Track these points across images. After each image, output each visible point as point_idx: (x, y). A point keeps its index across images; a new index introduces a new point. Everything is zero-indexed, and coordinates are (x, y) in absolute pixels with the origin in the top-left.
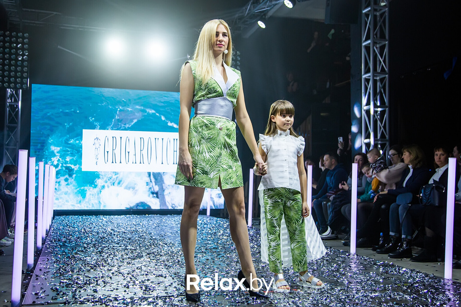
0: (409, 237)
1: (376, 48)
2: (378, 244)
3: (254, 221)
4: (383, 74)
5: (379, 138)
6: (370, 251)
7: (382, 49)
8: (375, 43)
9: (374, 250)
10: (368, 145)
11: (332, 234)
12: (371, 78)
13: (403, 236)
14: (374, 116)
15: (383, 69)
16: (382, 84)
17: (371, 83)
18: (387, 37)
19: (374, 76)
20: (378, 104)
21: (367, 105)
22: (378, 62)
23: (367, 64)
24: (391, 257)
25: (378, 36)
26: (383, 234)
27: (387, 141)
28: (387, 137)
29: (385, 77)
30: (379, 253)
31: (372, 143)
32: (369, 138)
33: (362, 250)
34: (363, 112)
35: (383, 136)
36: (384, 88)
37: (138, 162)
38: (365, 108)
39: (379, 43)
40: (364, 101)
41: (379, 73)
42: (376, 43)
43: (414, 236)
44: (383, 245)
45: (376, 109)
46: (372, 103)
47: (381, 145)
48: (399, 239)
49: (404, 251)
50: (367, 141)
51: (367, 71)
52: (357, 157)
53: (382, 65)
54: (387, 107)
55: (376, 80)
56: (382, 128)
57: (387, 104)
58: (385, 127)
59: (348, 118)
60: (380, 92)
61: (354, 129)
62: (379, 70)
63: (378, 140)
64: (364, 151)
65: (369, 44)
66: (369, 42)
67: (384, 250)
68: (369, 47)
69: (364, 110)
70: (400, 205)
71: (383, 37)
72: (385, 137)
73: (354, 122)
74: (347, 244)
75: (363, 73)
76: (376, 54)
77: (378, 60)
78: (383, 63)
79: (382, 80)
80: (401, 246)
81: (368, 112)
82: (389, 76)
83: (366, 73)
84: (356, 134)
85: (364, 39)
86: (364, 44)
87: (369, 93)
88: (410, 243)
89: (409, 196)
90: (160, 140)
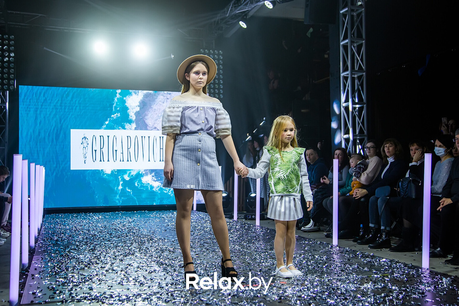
0: (388, 229)
1: (354, 47)
2: (359, 236)
3: (240, 215)
4: (361, 72)
5: (357, 133)
6: (351, 242)
7: (359, 48)
8: (352, 42)
9: (354, 241)
10: (347, 140)
11: (314, 226)
12: (349, 76)
13: (382, 228)
14: (353, 112)
15: (360, 67)
16: (359, 82)
17: (349, 81)
18: (364, 37)
19: (352, 74)
20: (357, 101)
21: (345, 102)
22: (356, 60)
23: (345, 62)
24: (371, 247)
25: (355, 35)
26: (363, 226)
27: (365, 136)
28: (365, 132)
29: (363, 75)
30: (360, 244)
31: (351, 138)
32: (349, 134)
33: (344, 241)
34: (342, 109)
35: (361, 131)
36: (362, 85)
37: (125, 159)
38: (344, 105)
39: (357, 42)
40: (343, 98)
41: (356, 71)
42: (354, 42)
43: (392, 227)
44: (363, 235)
45: (355, 106)
46: (350, 100)
47: (359, 140)
48: (378, 231)
49: (384, 241)
50: (346, 136)
51: (346, 69)
52: (337, 152)
53: (360, 63)
54: (364, 104)
55: (354, 77)
56: (360, 124)
57: (365, 101)
58: (363, 123)
59: (328, 115)
60: (358, 89)
61: (334, 125)
62: (356, 68)
63: (356, 136)
65: (347, 43)
66: (347, 41)
67: (364, 241)
68: (347, 46)
69: (343, 107)
70: (378, 198)
71: (360, 36)
72: (364, 133)
73: (333, 119)
74: (330, 236)
75: (341, 72)
76: (354, 52)
77: (355, 58)
78: (360, 61)
79: (360, 78)
80: (381, 237)
81: (347, 108)
82: (366, 74)
83: (344, 71)
84: (335, 130)
85: (342, 38)
86: (342, 43)
87: (348, 90)
88: (388, 234)
89: (387, 189)
90: (147, 138)
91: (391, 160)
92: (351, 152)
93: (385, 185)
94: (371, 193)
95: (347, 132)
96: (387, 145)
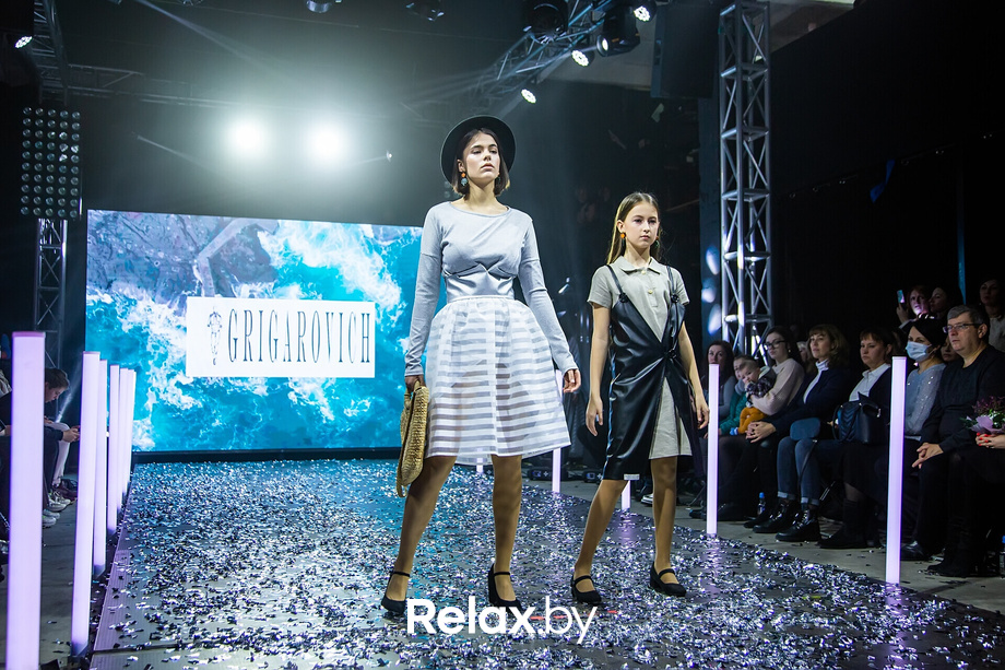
0: (814, 502)
1: (748, 143)
2: (756, 515)
4: (760, 192)
5: (753, 313)
7: (758, 145)
8: (744, 134)
9: (747, 526)
10: (733, 326)
12: (738, 200)
13: (803, 500)
14: (744, 271)
15: (760, 184)
16: (758, 212)
17: (738, 209)
18: (767, 123)
19: (743, 196)
20: (752, 249)
21: (730, 251)
22: (750, 171)
23: (729, 173)
24: (782, 539)
25: (751, 120)
26: (765, 495)
27: (768, 317)
28: (769, 310)
29: (764, 199)
30: (758, 531)
31: (741, 322)
32: (736, 313)
33: (729, 527)
34: (724, 265)
35: (761, 309)
36: (762, 218)
37: (294, 357)
38: (728, 256)
39: (753, 134)
41: (751, 191)
42: (747, 134)
43: (823, 498)
44: (766, 515)
45: (748, 259)
46: (740, 247)
47: (758, 325)
48: (795, 506)
49: (805, 527)
50: (731, 318)
51: (731, 187)
52: (714, 349)
53: (759, 175)
54: (768, 255)
55: (747, 203)
56: (759, 294)
57: (768, 249)
58: (764, 292)
59: (696, 274)
60: (756, 226)
61: (707, 296)
62: (752, 186)
63: (751, 317)
64: (725, 337)
65: (735, 135)
66: (734, 131)
67: (767, 526)
68: (735, 141)
69: (726, 260)
70: (796, 442)
72: (766, 312)
73: (705, 284)
74: (700, 515)
75: (722, 191)
76: (747, 154)
77: (750, 165)
78: (761, 172)
79: (758, 204)
80: (800, 519)
81: (733, 264)
82: (771, 197)
83: (728, 191)
84: (710, 306)
85: (724, 126)
86: (724, 136)
87: (735, 228)
88: (815, 513)
89: (813, 425)
90: (337, 316)
91: (822, 367)
92: (741, 349)
93: (810, 417)
94: (782, 430)
95: (733, 310)
96: (815, 337)
